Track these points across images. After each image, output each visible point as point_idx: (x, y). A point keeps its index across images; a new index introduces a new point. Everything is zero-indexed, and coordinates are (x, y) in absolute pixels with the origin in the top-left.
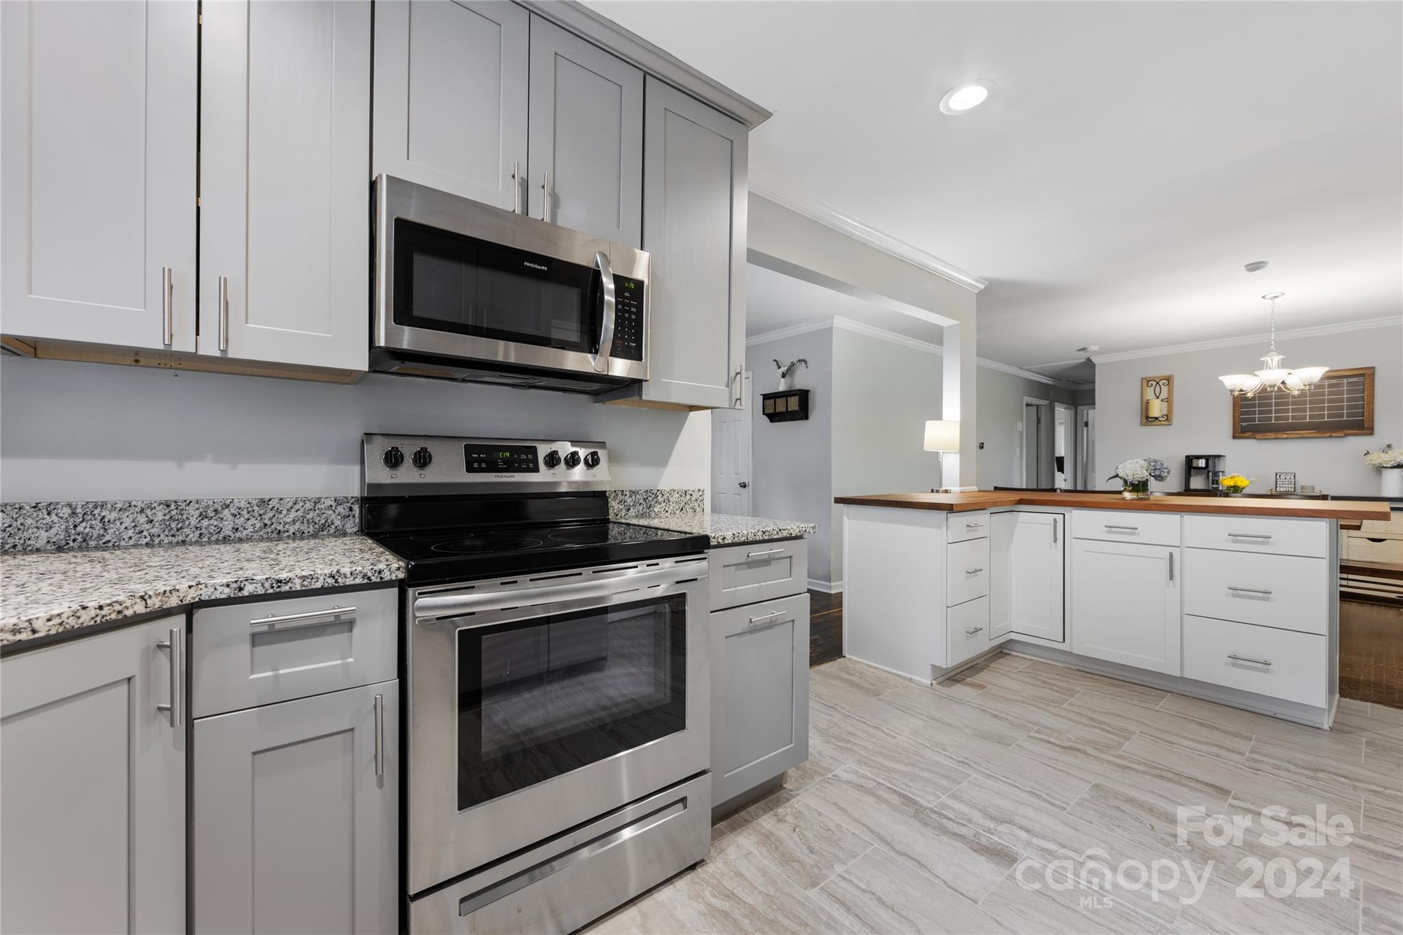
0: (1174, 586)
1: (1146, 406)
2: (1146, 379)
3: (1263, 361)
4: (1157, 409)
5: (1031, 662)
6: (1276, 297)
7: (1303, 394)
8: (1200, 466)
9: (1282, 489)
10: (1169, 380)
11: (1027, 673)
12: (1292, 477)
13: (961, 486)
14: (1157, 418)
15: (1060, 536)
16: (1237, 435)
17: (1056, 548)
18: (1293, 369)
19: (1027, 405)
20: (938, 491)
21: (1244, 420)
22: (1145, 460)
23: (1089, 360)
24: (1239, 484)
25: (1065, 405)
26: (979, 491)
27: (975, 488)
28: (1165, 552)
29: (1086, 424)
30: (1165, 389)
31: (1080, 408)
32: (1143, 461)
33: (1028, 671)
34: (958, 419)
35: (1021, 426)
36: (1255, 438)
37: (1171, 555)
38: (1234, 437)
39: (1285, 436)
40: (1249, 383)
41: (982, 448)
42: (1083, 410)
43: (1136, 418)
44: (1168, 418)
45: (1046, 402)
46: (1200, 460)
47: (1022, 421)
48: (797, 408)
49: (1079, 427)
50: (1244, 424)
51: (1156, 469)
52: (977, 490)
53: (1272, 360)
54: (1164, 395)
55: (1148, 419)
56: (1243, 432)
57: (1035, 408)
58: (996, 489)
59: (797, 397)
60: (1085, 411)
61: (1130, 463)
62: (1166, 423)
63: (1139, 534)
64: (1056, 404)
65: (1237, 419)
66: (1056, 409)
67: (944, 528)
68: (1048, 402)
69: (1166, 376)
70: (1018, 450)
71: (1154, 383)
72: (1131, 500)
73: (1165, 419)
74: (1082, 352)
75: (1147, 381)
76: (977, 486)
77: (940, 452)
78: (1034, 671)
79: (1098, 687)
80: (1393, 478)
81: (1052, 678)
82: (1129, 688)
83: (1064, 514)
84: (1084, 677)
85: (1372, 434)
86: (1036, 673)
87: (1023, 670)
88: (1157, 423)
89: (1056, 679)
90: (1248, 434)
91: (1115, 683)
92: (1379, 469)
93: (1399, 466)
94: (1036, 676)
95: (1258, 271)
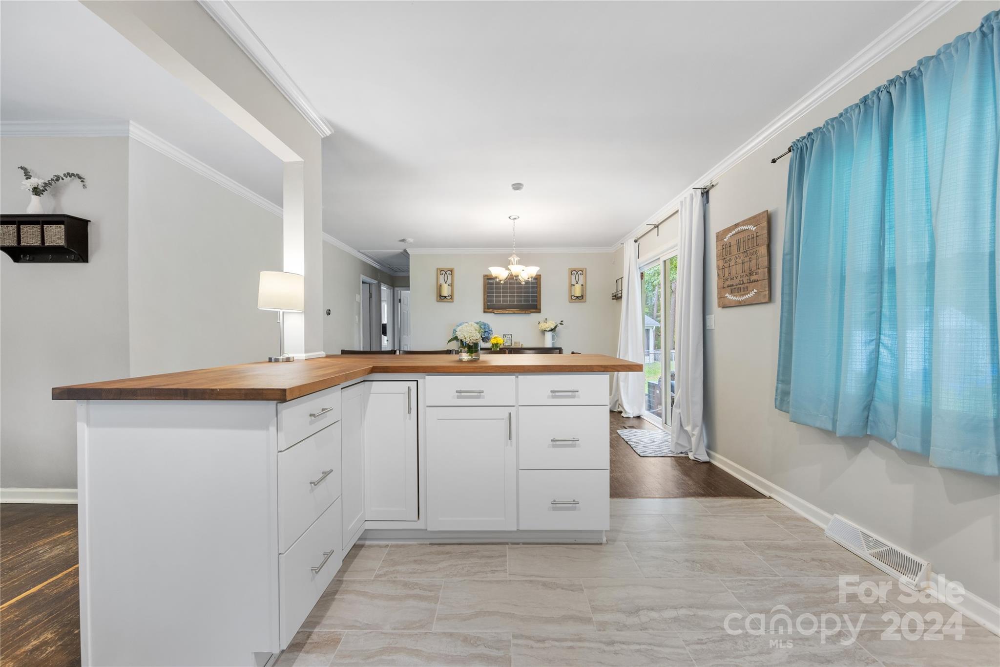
0: (511, 445)
1: (439, 288)
2: (439, 269)
3: (510, 260)
4: (446, 291)
5: (387, 550)
6: (515, 219)
7: (527, 282)
9: (507, 344)
10: (452, 271)
11: (385, 575)
12: (510, 337)
13: (306, 351)
14: (445, 297)
15: (415, 406)
16: (486, 310)
17: (410, 419)
18: (526, 266)
19: (363, 283)
20: (277, 360)
21: (488, 301)
22: (477, 323)
23: (405, 251)
24: (499, 342)
25: (387, 286)
26: (328, 357)
27: (323, 354)
28: (504, 413)
29: (400, 301)
30: (450, 277)
31: (396, 289)
33: (385, 570)
35: (359, 298)
36: (494, 313)
37: (510, 414)
38: (485, 312)
39: (507, 312)
40: (500, 273)
41: (329, 314)
42: (398, 291)
43: (434, 296)
44: (451, 297)
45: (375, 282)
47: (359, 294)
48: (69, 244)
49: (396, 302)
50: (489, 304)
52: (325, 356)
53: (514, 260)
54: (449, 282)
55: (441, 298)
56: (489, 309)
57: (368, 285)
58: (344, 352)
59: (63, 226)
60: (399, 292)
62: (450, 300)
63: (484, 397)
64: (382, 284)
65: (486, 300)
66: (382, 288)
67: (273, 429)
68: (377, 282)
69: (450, 269)
70: (357, 317)
71: (444, 273)
72: (470, 361)
73: (450, 298)
74: (402, 243)
75: (441, 271)
76: (324, 351)
77: (279, 312)
78: (392, 569)
79: (454, 565)
80: (549, 335)
81: (411, 573)
82: (477, 554)
83: (417, 381)
84: (439, 554)
85: (540, 312)
86: (394, 571)
87: (381, 572)
88: (445, 300)
89: (415, 573)
90: (491, 310)
91: (465, 551)
92: (544, 332)
93: (551, 330)
94: (395, 577)
95: (518, 191)
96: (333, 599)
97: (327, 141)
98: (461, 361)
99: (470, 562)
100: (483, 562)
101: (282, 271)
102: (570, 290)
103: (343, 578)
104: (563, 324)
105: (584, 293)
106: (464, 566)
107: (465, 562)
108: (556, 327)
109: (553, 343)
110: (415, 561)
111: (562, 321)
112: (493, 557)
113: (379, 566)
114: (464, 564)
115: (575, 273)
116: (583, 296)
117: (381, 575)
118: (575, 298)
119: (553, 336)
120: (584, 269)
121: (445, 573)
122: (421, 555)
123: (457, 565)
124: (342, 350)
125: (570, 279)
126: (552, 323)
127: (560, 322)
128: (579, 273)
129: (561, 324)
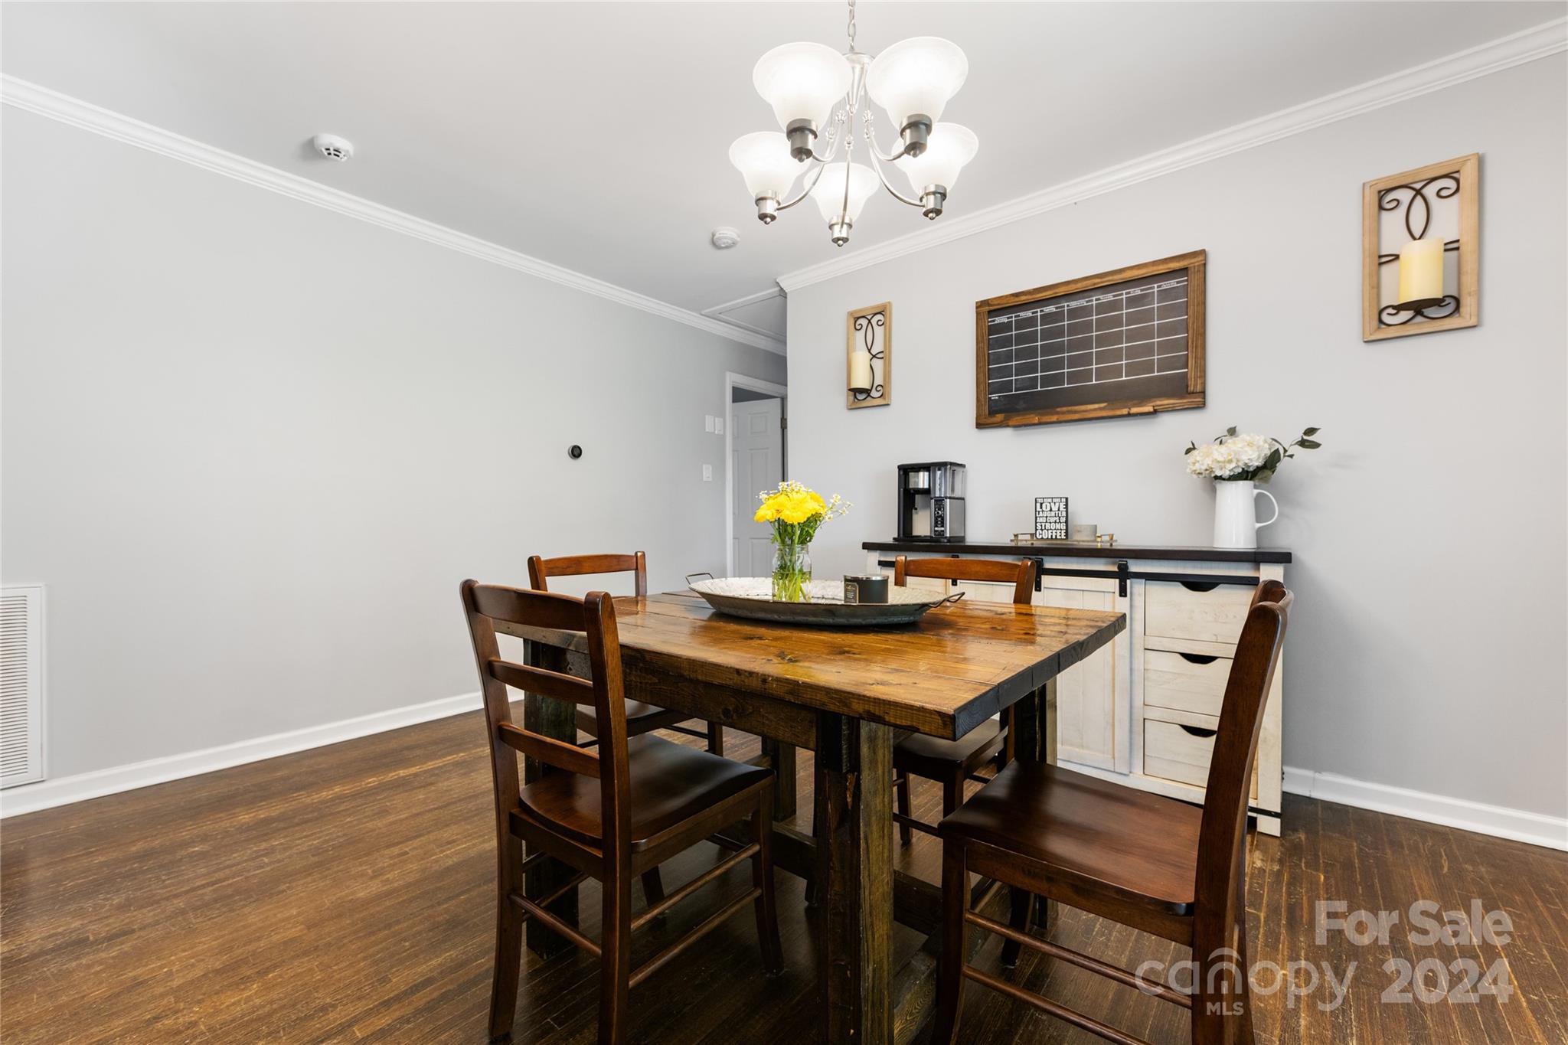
2: (853, 314)
4: (866, 375)
8: (921, 486)
9: (1046, 535)
10: (885, 313)
12: (1062, 507)
14: (868, 393)
16: (983, 420)
21: (993, 389)
23: (779, 286)
35: (716, 425)
38: (980, 425)
41: (577, 456)
43: (835, 394)
44: (883, 389)
46: (921, 474)
47: (722, 415)
50: (995, 397)
54: (878, 345)
55: (859, 396)
56: (992, 412)
62: (881, 400)
65: (983, 387)
69: (878, 307)
71: (864, 322)
73: (879, 394)
75: (854, 320)
80: (1237, 498)
85: (1202, 406)
88: (869, 402)
90: (1000, 417)
92: (1214, 480)
93: (1246, 475)
102: (1375, 286)
104: (1315, 445)
105: (1469, 281)
108: (1271, 462)
109: (1259, 532)
111: (1311, 431)
115: (1405, 196)
116: (1457, 300)
118: (1405, 315)
119: (1259, 500)
120: (1464, 161)
125: (1375, 231)
126: (1250, 444)
127: (1298, 435)
128: (1430, 191)
129: (1303, 443)
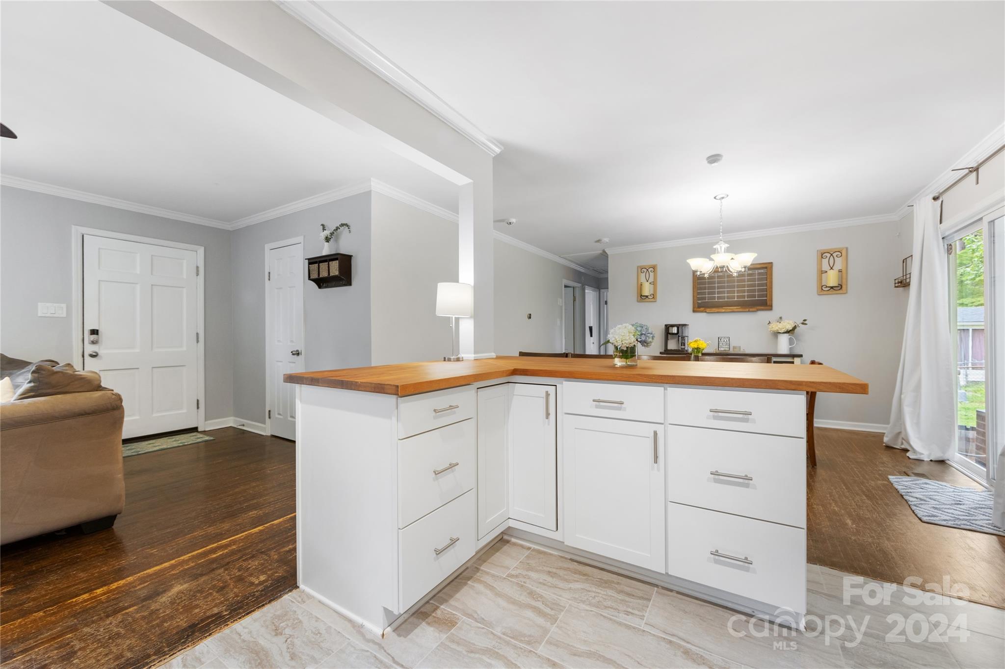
0: (658, 470)
1: (640, 287)
2: (640, 267)
3: (715, 249)
4: (647, 290)
5: (527, 553)
6: (723, 198)
7: (740, 274)
8: (674, 332)
9: (722, 349)
10: (654, 267)
11: (517, 576)
12: (728, 340)
13: (475, 352)
14: (647, 296)
15: (551, 411)
16: (695, 309)
17: (549, 424)
18: (736, 254)
19: (566, 286)
21: (699, 299)
23: (604, 251)
24: (700, 346)
25: (592, 288)
26: (498, 358)
27: (493, 355)
28: (649, 430)
29: (606, 303)
30: (652, 274)
31: (602, 291)
32: (631, 326)
33: (519, 571)
34: (472, 282)
35: (561, 302)
36: (706, 312)
37: (655, 433)
38: (694, 311)
39: (723, 311)
40: (703, 266)
41: (530, 318)
42: (604, 292)
43: (634, 296)
44: (654, 296)
45: (579, 285)
46: (674, 328)
47: (562, 298)
48: (337, 273)
49: (602, 303)
50: (700, 302)
51: (642, 334)
52: (495, 357)
53: (721, 248)
54: (651, 280)
55: (642, 298)
56: (699, 307)
57: (572, 288)
58: (522, 354)
59: (337, 261)
61: (620, 328)
62: (653, 300)
63: (625, 409)
64: (586, 286)
65: (695, 298)
66: (586, 291)
67: (394, 419)
68: (580, 285)
69: (652, 265)
70: (559, 322)
71: (645, 270)
72: (622, 367)
73: (652, 297)
74: (598, 244)
75: (641, 269)
76: (494, 352)
77: (452, 317)
78: (525, 573)
79: (586, 590)
80: (784, 340)
81: (540, 583)
82: (616, 586)
83: (556, 386)
84: (575, 573)
85: (771, 309)
86: (526, 575)
87: (514, 573)
88: (647, 300)
89: (544, 584)
90: (702, 309)
91: (604, 579)
92: (776, 334)
93: (788, 332)
94: (524, 582)
95: (715, 164)
96: (466, 584)
97: (498, 160)
98: (614, 367)
99: (605, 593)
100: (620, 598)
101: (457, 281)
102: (820, 279)
103: (481, 566)
104: (806, 324)
105: (844, 281)
106: (597, 595)
107: (599, 591)
108: (795, 328)
109: (790, 348)
110: (549, 572)
111: (805, 320)
112: (633, 596)
113: (515, 566)
114: (597, 593)
115: (828, 255)
116: (841, 286)
117: (513, 575)
118: (828, 289)
119: (790, 340)
120: (843, 249)
121: (574, 596)
122: (557, 568)
123: (589, 591)
124: (520, 352)
125: (820, 264)
126: (788, 323)
127: (802, 321)
128: (835, 255)
129: (803, 323)
